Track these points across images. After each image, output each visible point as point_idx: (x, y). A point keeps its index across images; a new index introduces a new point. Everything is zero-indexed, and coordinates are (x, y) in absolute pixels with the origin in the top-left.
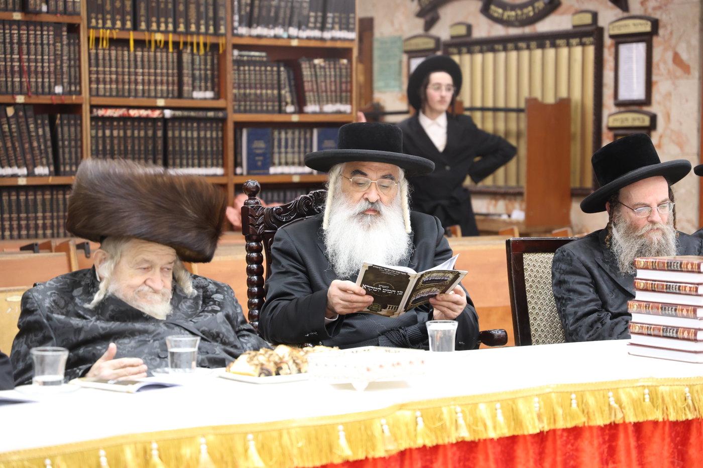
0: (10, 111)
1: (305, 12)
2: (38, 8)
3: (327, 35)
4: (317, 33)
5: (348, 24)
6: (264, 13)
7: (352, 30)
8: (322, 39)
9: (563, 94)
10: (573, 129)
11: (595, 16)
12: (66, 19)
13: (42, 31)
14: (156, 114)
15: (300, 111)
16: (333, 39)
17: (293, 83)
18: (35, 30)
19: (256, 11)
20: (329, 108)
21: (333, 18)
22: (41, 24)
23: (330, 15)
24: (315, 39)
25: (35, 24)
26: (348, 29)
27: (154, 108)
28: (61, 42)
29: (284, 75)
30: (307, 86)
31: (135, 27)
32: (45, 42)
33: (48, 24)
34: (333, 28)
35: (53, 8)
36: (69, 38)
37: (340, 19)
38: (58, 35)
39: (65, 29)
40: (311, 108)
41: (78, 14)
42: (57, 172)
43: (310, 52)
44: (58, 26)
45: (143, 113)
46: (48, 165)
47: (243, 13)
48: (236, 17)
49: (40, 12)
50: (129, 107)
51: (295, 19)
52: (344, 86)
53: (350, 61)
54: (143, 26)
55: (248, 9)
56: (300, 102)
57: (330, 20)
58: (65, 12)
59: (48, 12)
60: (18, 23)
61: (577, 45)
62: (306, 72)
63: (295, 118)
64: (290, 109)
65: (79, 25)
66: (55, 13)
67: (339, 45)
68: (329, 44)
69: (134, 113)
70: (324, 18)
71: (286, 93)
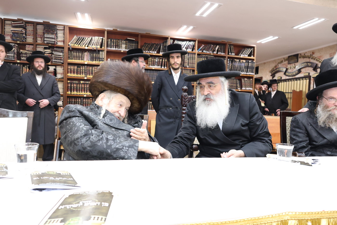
1: (243, 69)
2: (186, 66)
3: (248, 73)
4: (246, 73)
5: (253, 71)
6: (234, 68)
7: (254, 73)
8: (247, 74)
9: (301, 89)
10: (303, 97)
11: (309, 73)
12: (192, 69)
13: (187, 71)
15: (241, 89)
16: (249, 74)
17: (240, 83)
18: (186, 71)
19: (232, 68)
20: (247, 89)
21: (249, 70)
22: (187, 69)
23: (249, 69)
24: (245, 74)
25: (186, 69)
26: (253, 73)
28: (191, 73)
29: (238, 82)
30: (243, 84)
32: (188, 73)
33: (188, 69)
34: (249, 72)
35: (189, 67)
36: (192, 72)
37: (251, 70)
38: (190, 72)
39: (192, 71)
40: (243, 88)
41: (195, 68)
43: (244, 77)
47: (229, 68)
48: (228, 69)
49: (187, 67)
51: (241, 70)
52: (251, 84)
53: (253, 79)
55: (231, 68)
56: (241, 87)
57: (248, 71)
58: (192, 67)
59: (188, 67)
61: (305, 79)
62: (243, 81)
63: (240, 90)
64: (239, 88)
65: (195, 70)
66: (190, 67)
67: (250, 76)
68: (248, 76)
70: (247, 70)
71: (238, 85)
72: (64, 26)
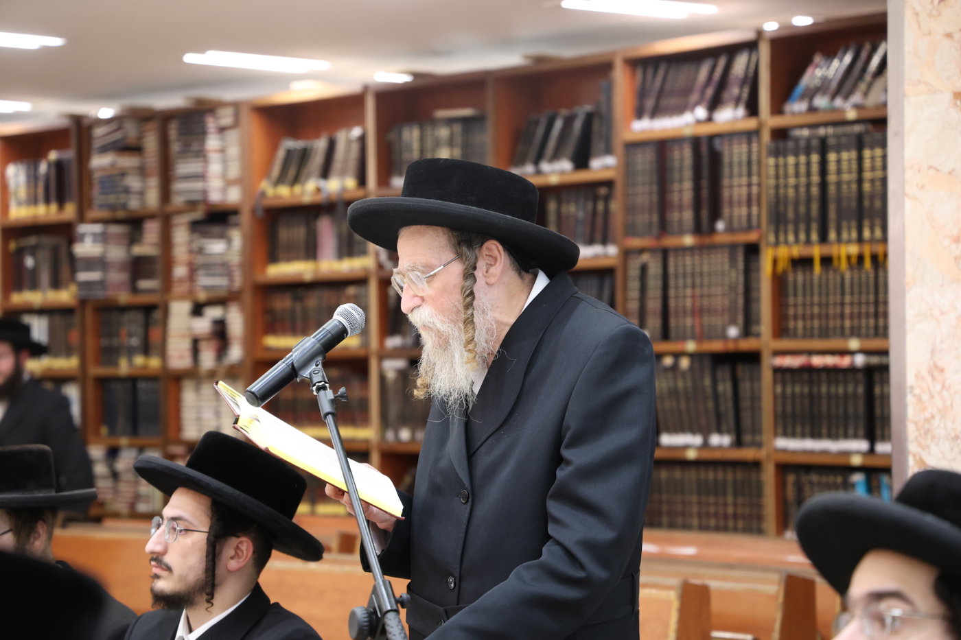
0: (685, 363)
12: (743, 238)
14: (845, 362)
27: (843, 353)
28: (737, 269)
31: (823, 238)
33: (721, 246)
36: (746, 263)
38: (733, 260)
39: (741, 251)
41: (758, 228)
42: (738, 443)
44: (733, 247)
45: (830, 360)
46: (729, 432)
49: (714, 232)
50: (811, 353)
54: (832, 235)
59: (724, 231)
60: (691, 249)
65: (759, 243)
69: (817, 361)
72: (236, 105)
